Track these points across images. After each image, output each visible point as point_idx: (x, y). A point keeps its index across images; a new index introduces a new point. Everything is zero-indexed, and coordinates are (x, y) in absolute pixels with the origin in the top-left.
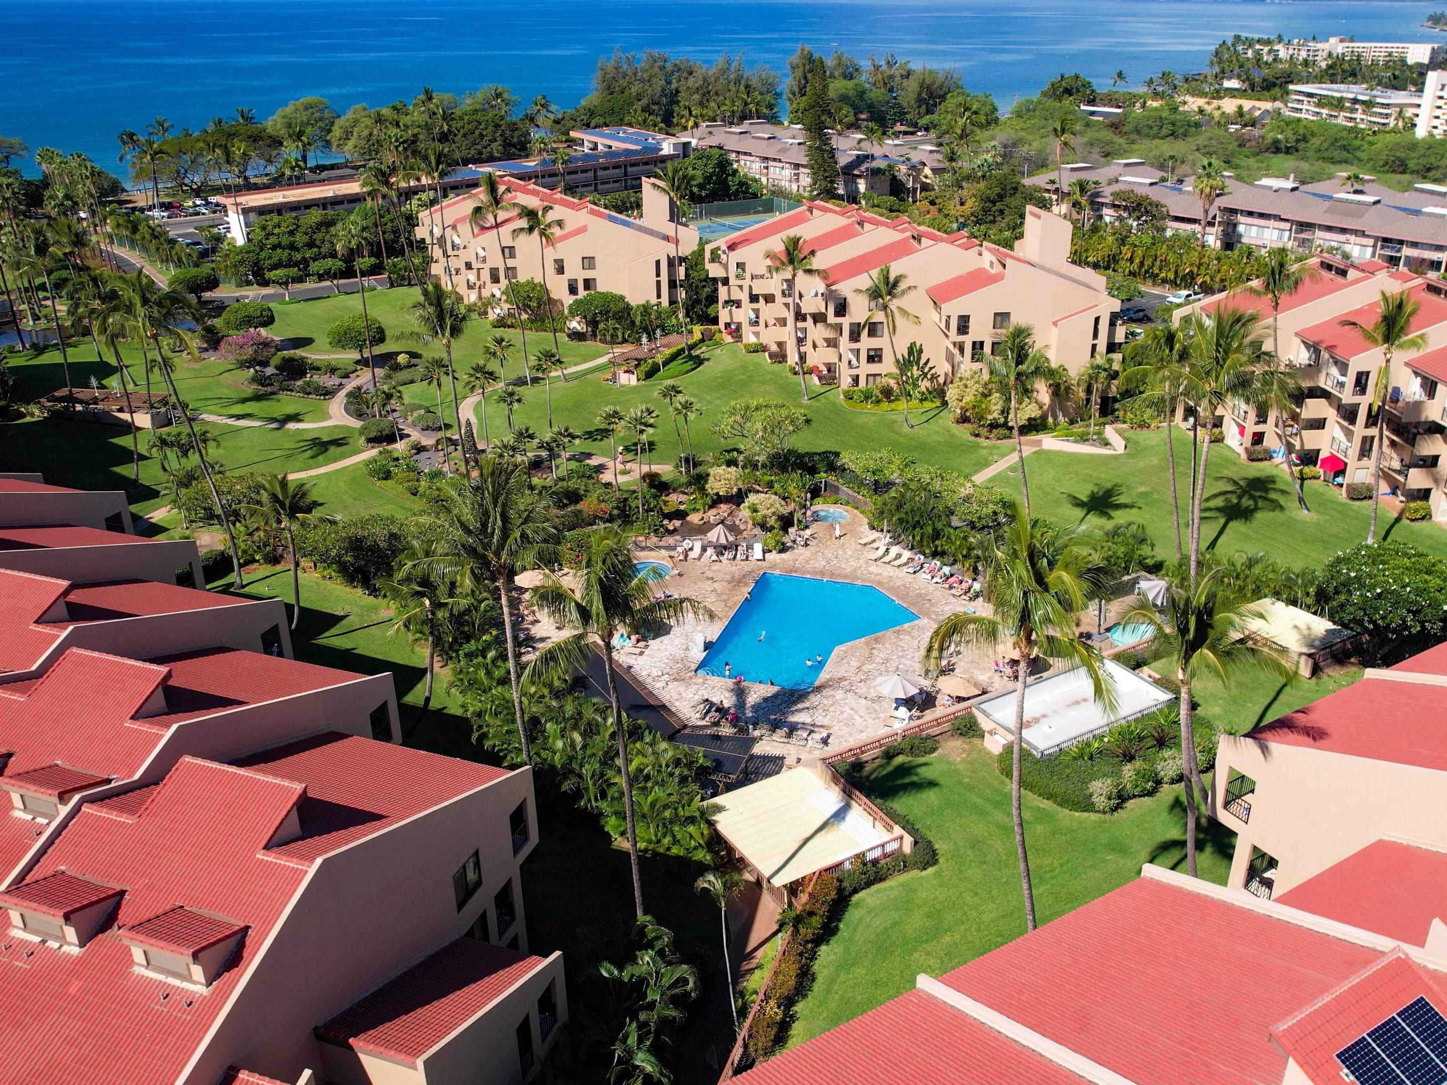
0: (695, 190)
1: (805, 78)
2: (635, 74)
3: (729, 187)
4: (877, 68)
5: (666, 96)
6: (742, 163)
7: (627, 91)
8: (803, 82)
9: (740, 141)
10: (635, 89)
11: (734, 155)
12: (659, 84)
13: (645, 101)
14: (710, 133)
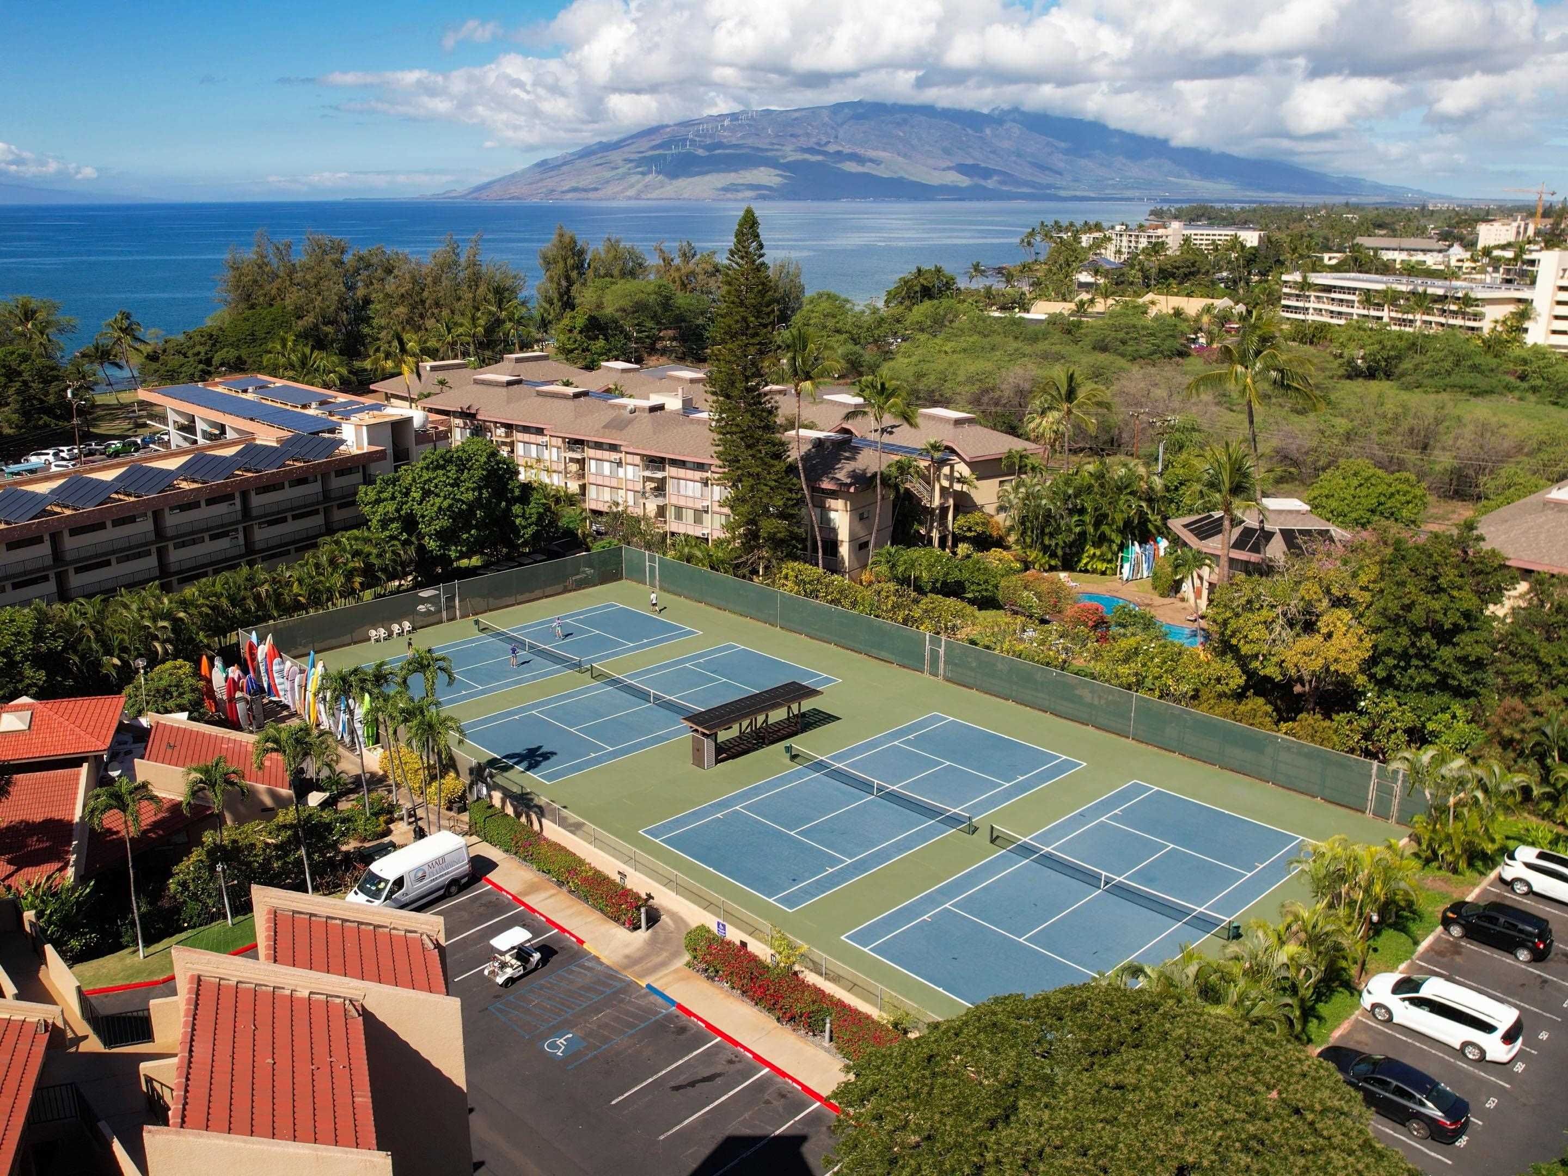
0: (431, 544)
1: (568, 278)
2: (290, 275)
3: (516, 530)
4: (668, 262)
5: (346, 309)
6: (520, 449)
7: (278, 303)
8: (564, 283)
9: (509, 401)
10: (293, 298)
11: (501, 431)
12: (334, 289)
13: (309, 320)
14: (442, 383)
